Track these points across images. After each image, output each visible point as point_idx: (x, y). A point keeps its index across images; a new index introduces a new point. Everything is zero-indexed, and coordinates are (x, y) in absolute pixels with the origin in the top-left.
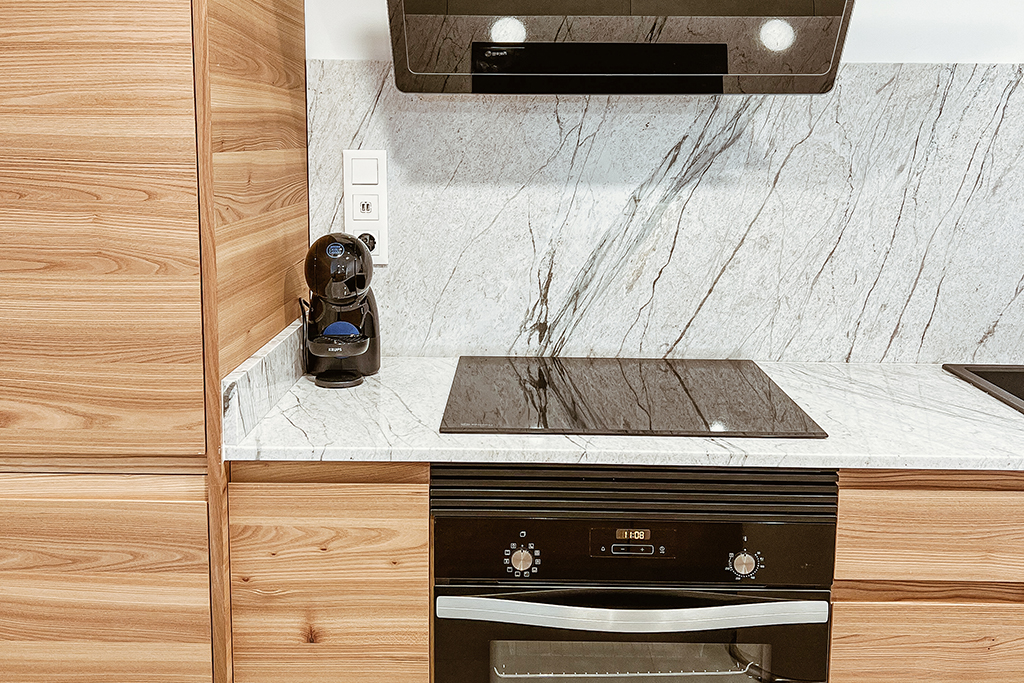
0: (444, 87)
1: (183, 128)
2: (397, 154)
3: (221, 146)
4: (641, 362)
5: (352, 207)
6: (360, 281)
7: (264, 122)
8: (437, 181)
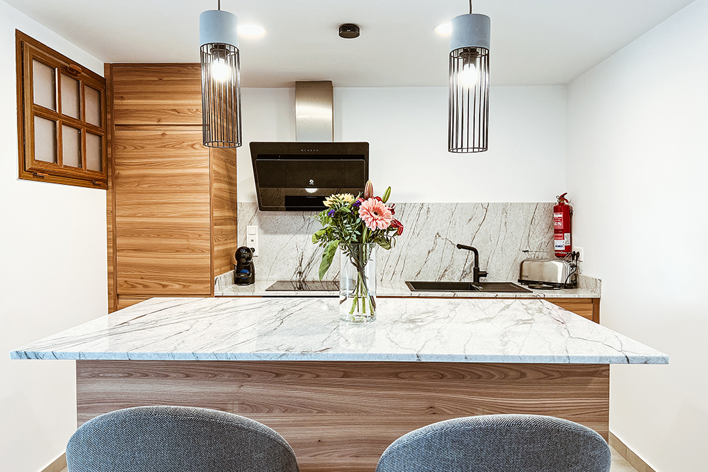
0: (277, 210)
1: (207, 221)
2: (261, 227)
3: (216, 225)
4: (327, 282)
5: (249, 241)
6: (249, 258)
7: (225, 219)
8: (272, 234)
